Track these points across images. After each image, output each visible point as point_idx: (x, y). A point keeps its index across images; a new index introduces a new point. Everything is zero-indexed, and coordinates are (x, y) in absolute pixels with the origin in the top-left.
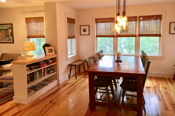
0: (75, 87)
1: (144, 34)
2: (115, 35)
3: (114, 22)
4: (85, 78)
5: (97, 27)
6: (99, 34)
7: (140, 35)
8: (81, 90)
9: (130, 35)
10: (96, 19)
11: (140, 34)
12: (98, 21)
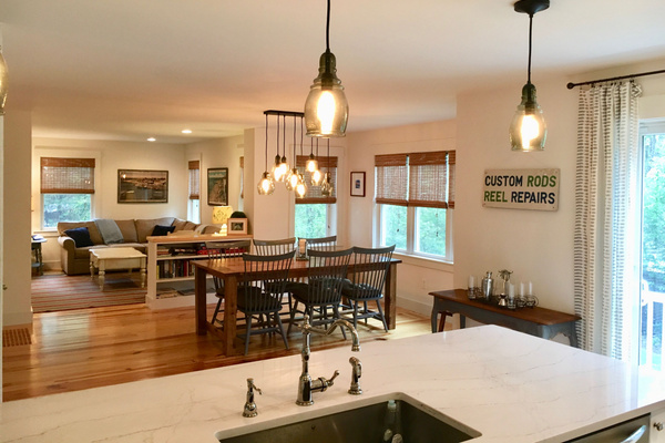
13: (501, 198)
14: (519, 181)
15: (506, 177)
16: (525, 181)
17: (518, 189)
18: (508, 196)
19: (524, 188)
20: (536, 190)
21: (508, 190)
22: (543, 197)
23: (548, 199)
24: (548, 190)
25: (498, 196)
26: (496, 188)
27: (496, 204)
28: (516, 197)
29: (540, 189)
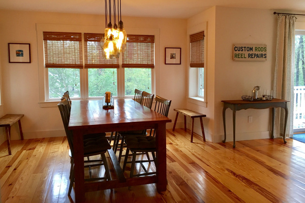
0: (15, 169)
1: (130, 63)
2: (84, 65)
3: (81, 41)
4: (30, 149)
5: (46, 48)
6: (52, 62)
7: (125, 66)
8: (34, 173)
9: (110, 65)
10: (44, 32)
11: (125, 63)
12: (48, 36)
13: (243, 57)
14: (251, 49)
15: (245, 47)
16: (254, 49)
17: (251, 52)
18: (247, 56)
19: (254, 52)
20: (259, 53)
21: (246, 53)
22: (262, 56)
23: (264, 56)
24: (263, 53)
25: (242, 56)
26: (240, 52)
27: (241, 59)
28: (250, 56)
29: (261, 53)
